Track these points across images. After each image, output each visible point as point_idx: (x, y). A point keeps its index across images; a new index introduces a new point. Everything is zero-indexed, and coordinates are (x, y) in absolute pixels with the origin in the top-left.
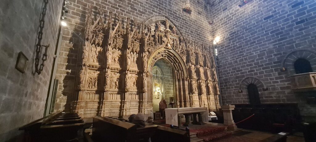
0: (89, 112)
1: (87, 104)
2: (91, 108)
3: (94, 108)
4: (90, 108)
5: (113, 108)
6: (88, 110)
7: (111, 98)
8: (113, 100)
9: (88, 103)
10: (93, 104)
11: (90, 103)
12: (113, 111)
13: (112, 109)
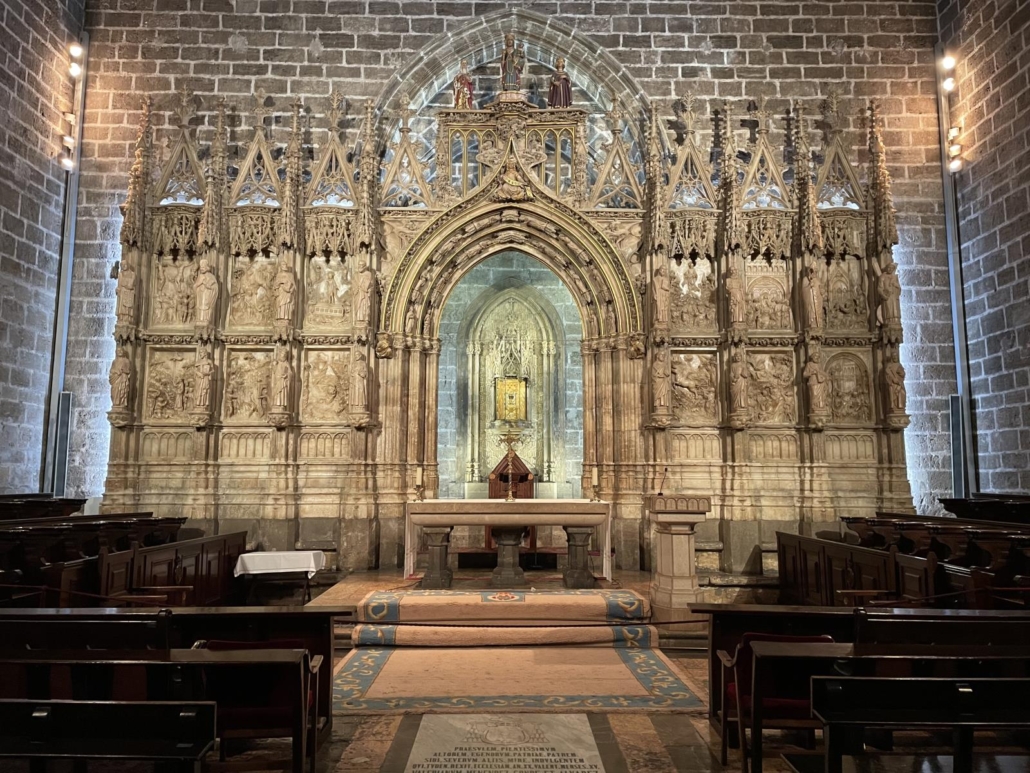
0: (154, 500)
1: (150, 472)
2: (162, 488)
3: (171, 485)
4: (156, 487)
5: (234, 488)
6: (153, 492)
7: (233, 452)
8: (236, 461)
9: (153, 469)
10: (169, 472)
11: (160, 468)
12: (234, 502)
13: (232, 492)
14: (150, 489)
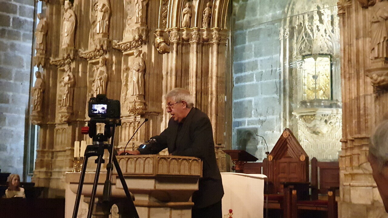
0: (56, 176)
1: (57, 157)
4: (58, 167)
9: (58, 154)
11: (61, 154)
14: (56, 168)
